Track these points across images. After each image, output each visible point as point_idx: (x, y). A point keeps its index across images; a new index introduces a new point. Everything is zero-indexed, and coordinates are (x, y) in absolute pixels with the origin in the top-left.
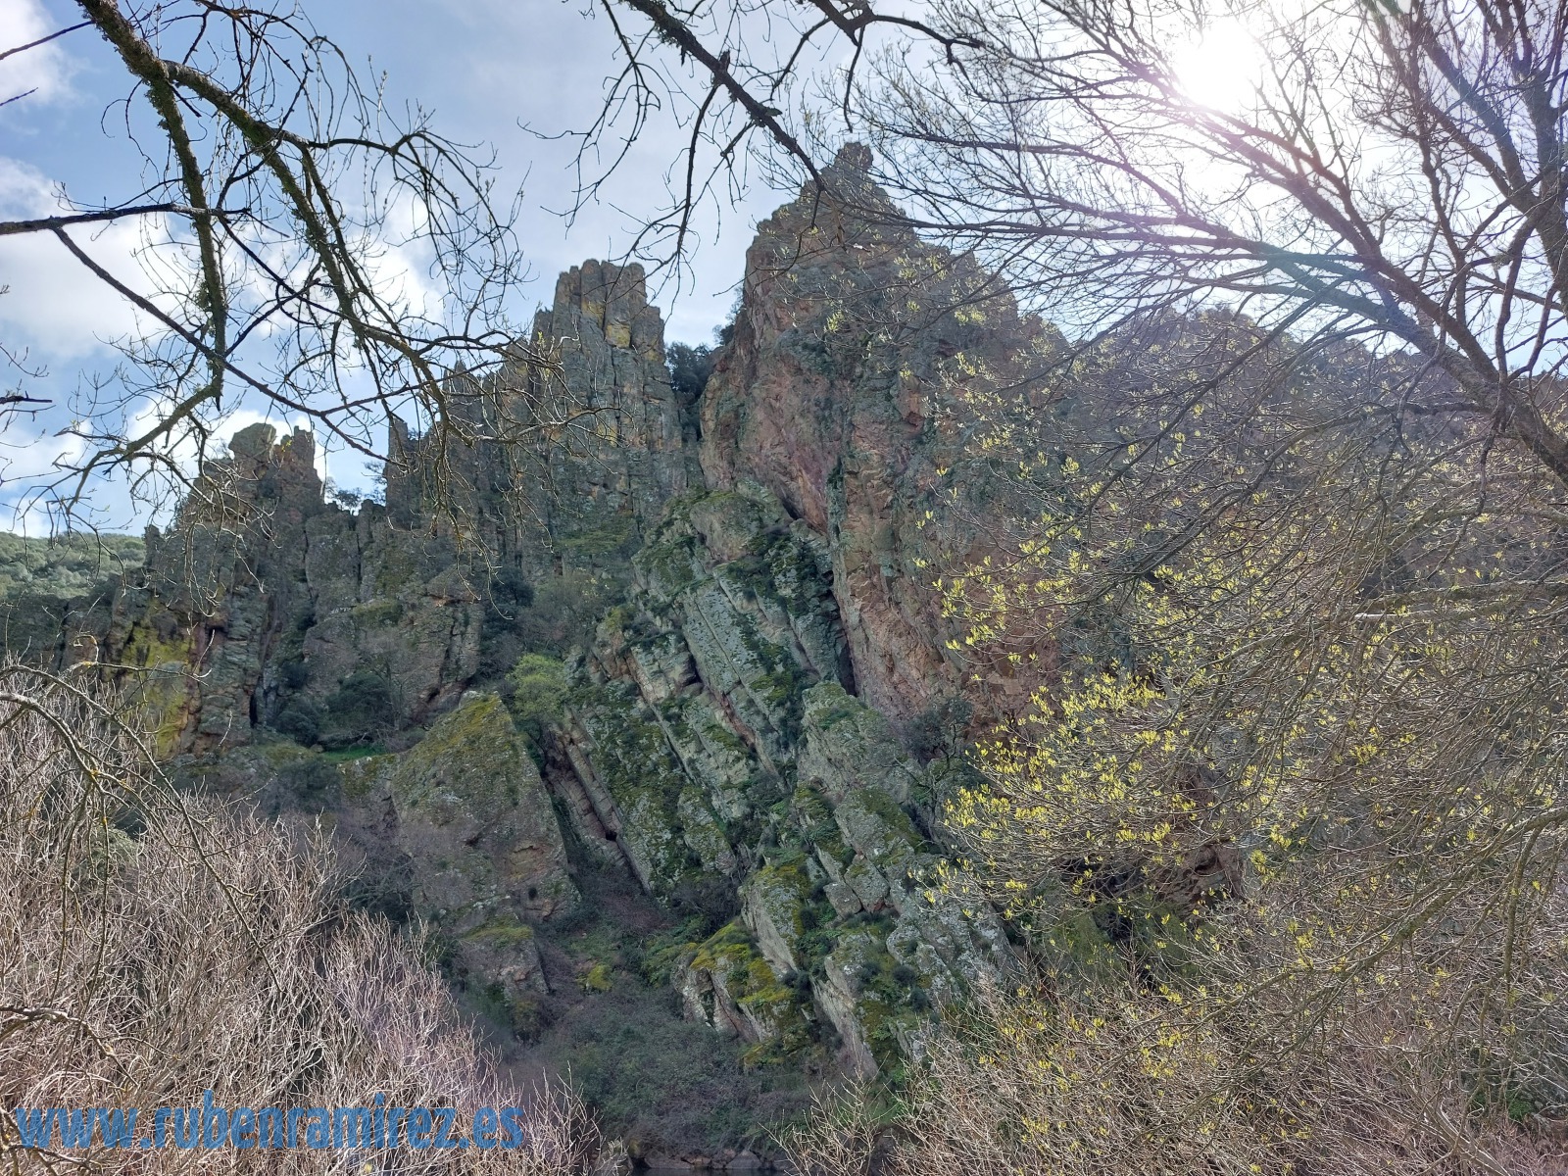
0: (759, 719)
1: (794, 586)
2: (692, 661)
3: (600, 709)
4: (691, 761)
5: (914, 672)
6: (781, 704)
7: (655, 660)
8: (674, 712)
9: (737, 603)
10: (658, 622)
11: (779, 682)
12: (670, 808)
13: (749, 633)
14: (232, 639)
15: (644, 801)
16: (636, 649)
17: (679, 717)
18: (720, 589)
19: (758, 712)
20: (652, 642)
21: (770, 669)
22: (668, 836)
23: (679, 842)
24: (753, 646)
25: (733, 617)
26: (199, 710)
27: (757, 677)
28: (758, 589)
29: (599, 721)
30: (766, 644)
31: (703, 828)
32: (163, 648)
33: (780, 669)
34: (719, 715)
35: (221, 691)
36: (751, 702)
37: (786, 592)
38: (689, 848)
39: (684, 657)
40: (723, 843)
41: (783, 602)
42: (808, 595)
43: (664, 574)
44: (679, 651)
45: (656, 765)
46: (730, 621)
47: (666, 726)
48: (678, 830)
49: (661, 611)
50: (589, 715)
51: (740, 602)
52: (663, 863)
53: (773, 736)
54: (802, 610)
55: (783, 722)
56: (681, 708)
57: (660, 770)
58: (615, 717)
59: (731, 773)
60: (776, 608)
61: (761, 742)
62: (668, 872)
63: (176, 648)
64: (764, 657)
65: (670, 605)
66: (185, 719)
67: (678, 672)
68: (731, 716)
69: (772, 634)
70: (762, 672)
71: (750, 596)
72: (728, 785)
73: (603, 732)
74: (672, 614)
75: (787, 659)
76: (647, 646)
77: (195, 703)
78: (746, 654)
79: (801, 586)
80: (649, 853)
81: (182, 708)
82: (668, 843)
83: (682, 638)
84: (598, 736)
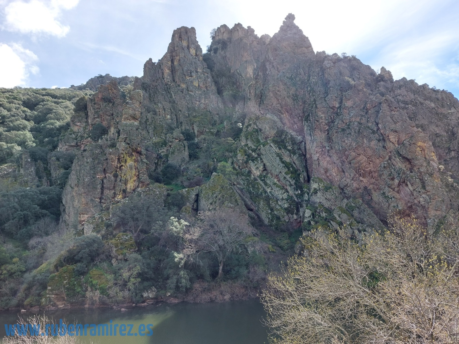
0: (288, 182)
1: (291, 146)
2: (264, 165)
3: (243, 177)
4: (270, 192)
5: (334, 174)
6: (294, 179)
7: (256, 165)
8: (263, 178)
9: (277, 151)
10: (253, 154)
11: (292, 173)
12: (269, 205)
13: (281, 159)
14: (142, 155)
15: (262, 203)
16: (250, 161)
17: (265, 180)
18: (270, 146)
19: (287, 180)
20: (254, 160)
21: (289, 169)
22: (270, 211)
23: (273, 213)
24: (283, 162)
25: (276, 154)
26: (138, 175)
27: (286, 171)
28: (282, 147)
29: (243, 180)
30: (286, 162)
31: (279, 210)
32: (129, 159)
33: (291, 169)
34: (276, 180)
35: (143, 170)
36: (285, 178)
37: (289, 148)
38: (276, 215)
39: (262, 164)
40: (285, 214)
41: (289, 150)
42: (295, 149)
43: (252, 140)
44: (261, 162)
45: (261, 193)
46: (275, 155)
47: (261, 183)
48: (272, 210)
49: (254, 151)
50: (241, 178)
51: (277, 150)
52: (271, 218)
53: (293, 187)
54: (294, 153)
55: (295, 183)
56: (264, 178)
57: (263, 194)
58: (247, 179)
59: (283, 196)
60: (288, 152)
61: (289, 188)
62: (272, 220)
63: (132, 158)
64: (287, 165)
65: (256, 149)
66: (135, 178)
67: (261, 168)
68: (279, 181)
69: (287, 159)
70: (287, 170)
71: (280, 149)
72: (282, 199)
73: (245, 183)
74: (257, 152)
75: (292, 166)
76: (253, 161)
77: (137, 173)
78: (282, 165)
79: (293, 146)
80: (266, 216)
81: (134, 175)
82: (270, 213)
83: (261, 159)
84: (244, 184)
